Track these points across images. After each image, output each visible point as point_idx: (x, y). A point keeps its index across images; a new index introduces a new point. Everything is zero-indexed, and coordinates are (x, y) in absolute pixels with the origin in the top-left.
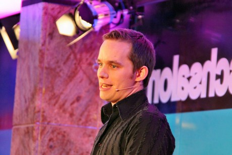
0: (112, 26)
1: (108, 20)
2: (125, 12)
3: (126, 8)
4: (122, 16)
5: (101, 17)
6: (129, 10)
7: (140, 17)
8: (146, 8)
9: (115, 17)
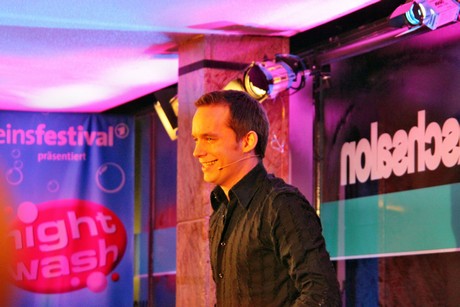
0: (291, 91)
1: (286, 85)
2: (307, 73)
3: (308, 68)
4: (303, 78)
5: (277, 81)
6: (312, 70)
7: (326, 78)
8: (332, 67)
9: (295, 80)
